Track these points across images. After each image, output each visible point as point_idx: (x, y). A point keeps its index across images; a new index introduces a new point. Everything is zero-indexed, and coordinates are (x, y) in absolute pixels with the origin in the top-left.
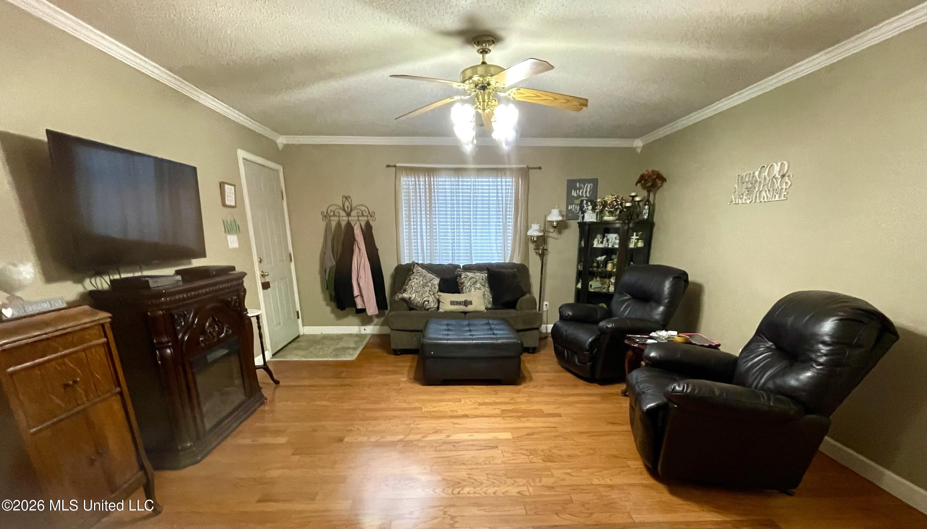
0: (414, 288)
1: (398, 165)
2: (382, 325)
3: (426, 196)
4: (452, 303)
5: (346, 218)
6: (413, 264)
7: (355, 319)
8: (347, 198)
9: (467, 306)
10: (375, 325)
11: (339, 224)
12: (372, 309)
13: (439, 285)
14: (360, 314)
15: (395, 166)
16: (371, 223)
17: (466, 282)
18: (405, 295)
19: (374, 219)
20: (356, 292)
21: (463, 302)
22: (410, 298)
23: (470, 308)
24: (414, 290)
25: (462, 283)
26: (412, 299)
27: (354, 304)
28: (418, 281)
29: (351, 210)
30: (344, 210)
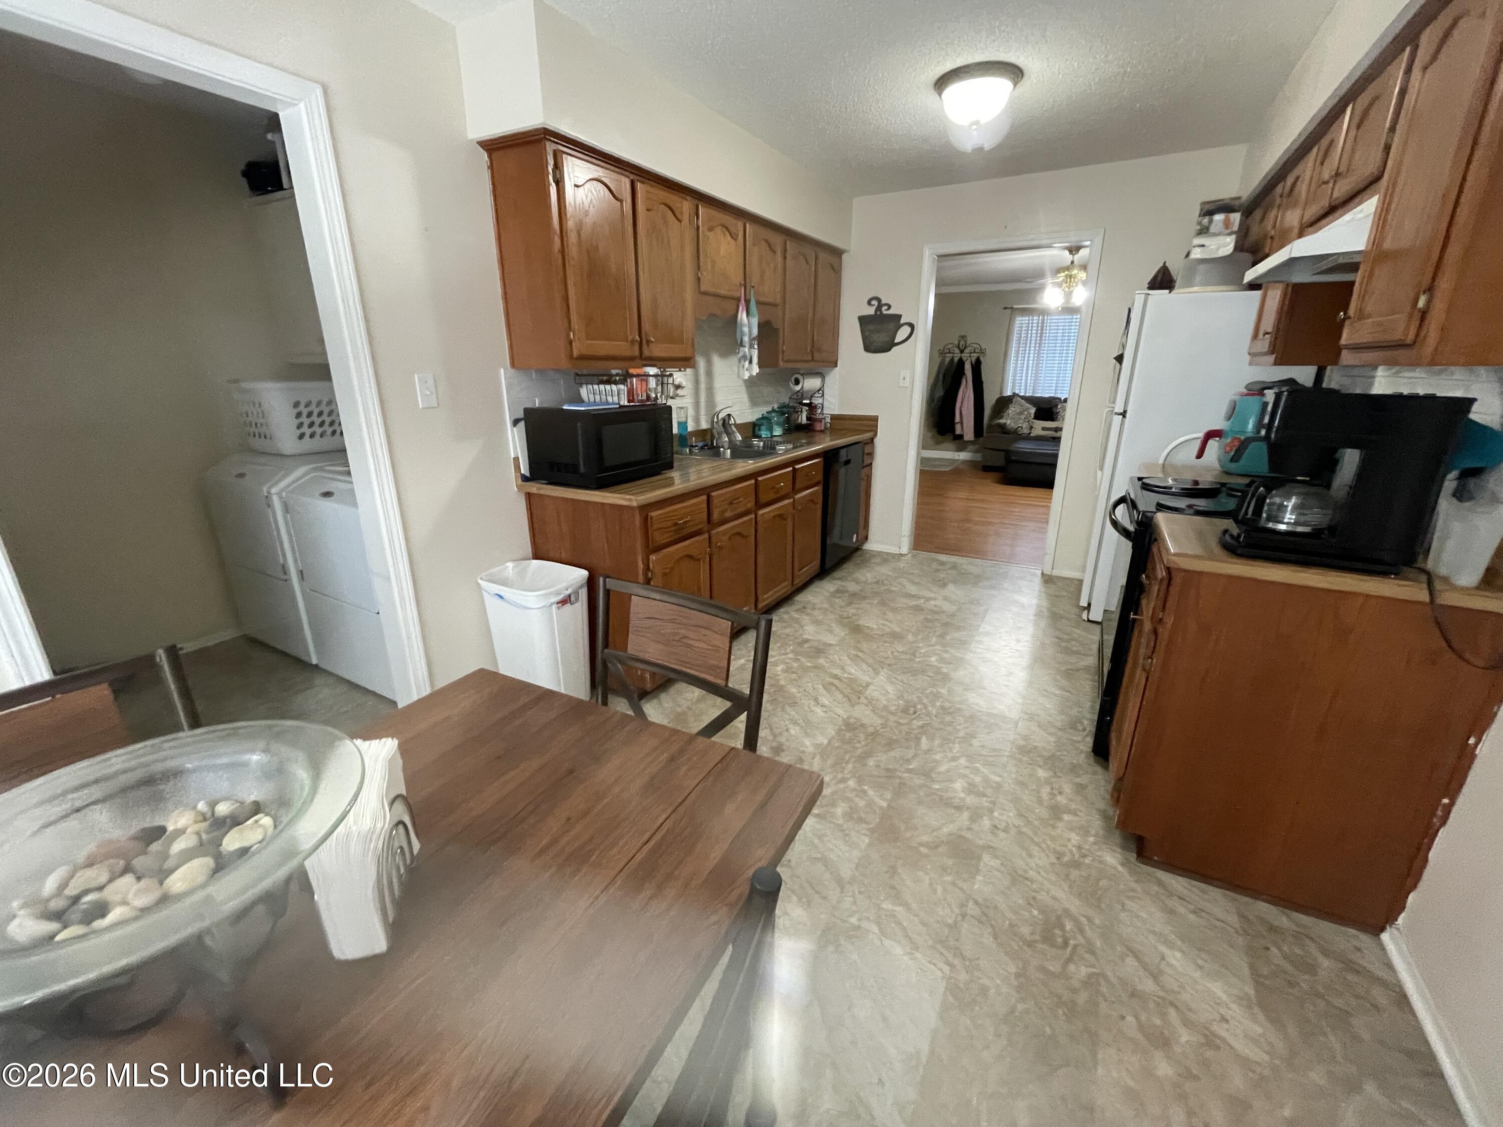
0: (1011, 415)
1: (1015, 306)
2: (976, 452)
3: (1037, 333)
4: (1044, 429)
5: (959, 355)
6: (1015, 395)
7: (951, 445)
8: (963, 337)
9: (1057, 432)
10: (970, 452)
11: (952, 359)
12: (969, 435)
13: (1035, 414)
14: (957, 441)
15: (1012, 308)
16: (981, 359)
18: (1002, 421)
19: (984, 356)
20: (957, 419)
22: (1005, 424)
24: (1010, 417)
25: (1058, 413)
26: (1007, 424)
27: (953, 430)
28: (1015, 410)
29: (965, 348)
30: (959, 348)
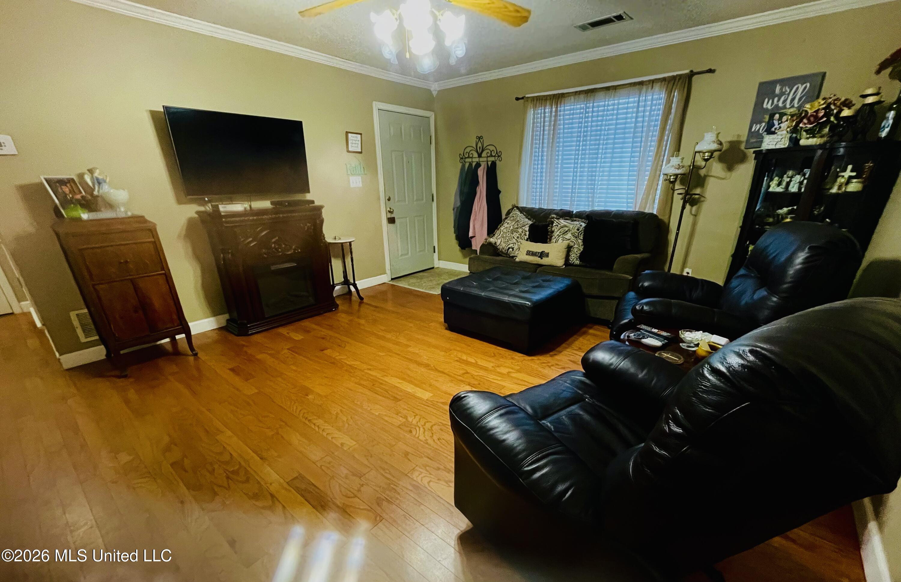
0: (502, 233)
1: (526, 96)
4: (528, 253)
5: (476, 160)
8: (480, 139)
9: (542, 259)
11: (470, 165)
13: (530, 233)
15: (524, 98)
17: (556, 230)
18: (492, 240)
19: (500, 160)
21: (539, 253)
23: (545, 261)
24: (501, 235)
25: (552, 232)
26: (498, 244)
28: (508, 226)
29: (483, 151)
30: (477, 151)
